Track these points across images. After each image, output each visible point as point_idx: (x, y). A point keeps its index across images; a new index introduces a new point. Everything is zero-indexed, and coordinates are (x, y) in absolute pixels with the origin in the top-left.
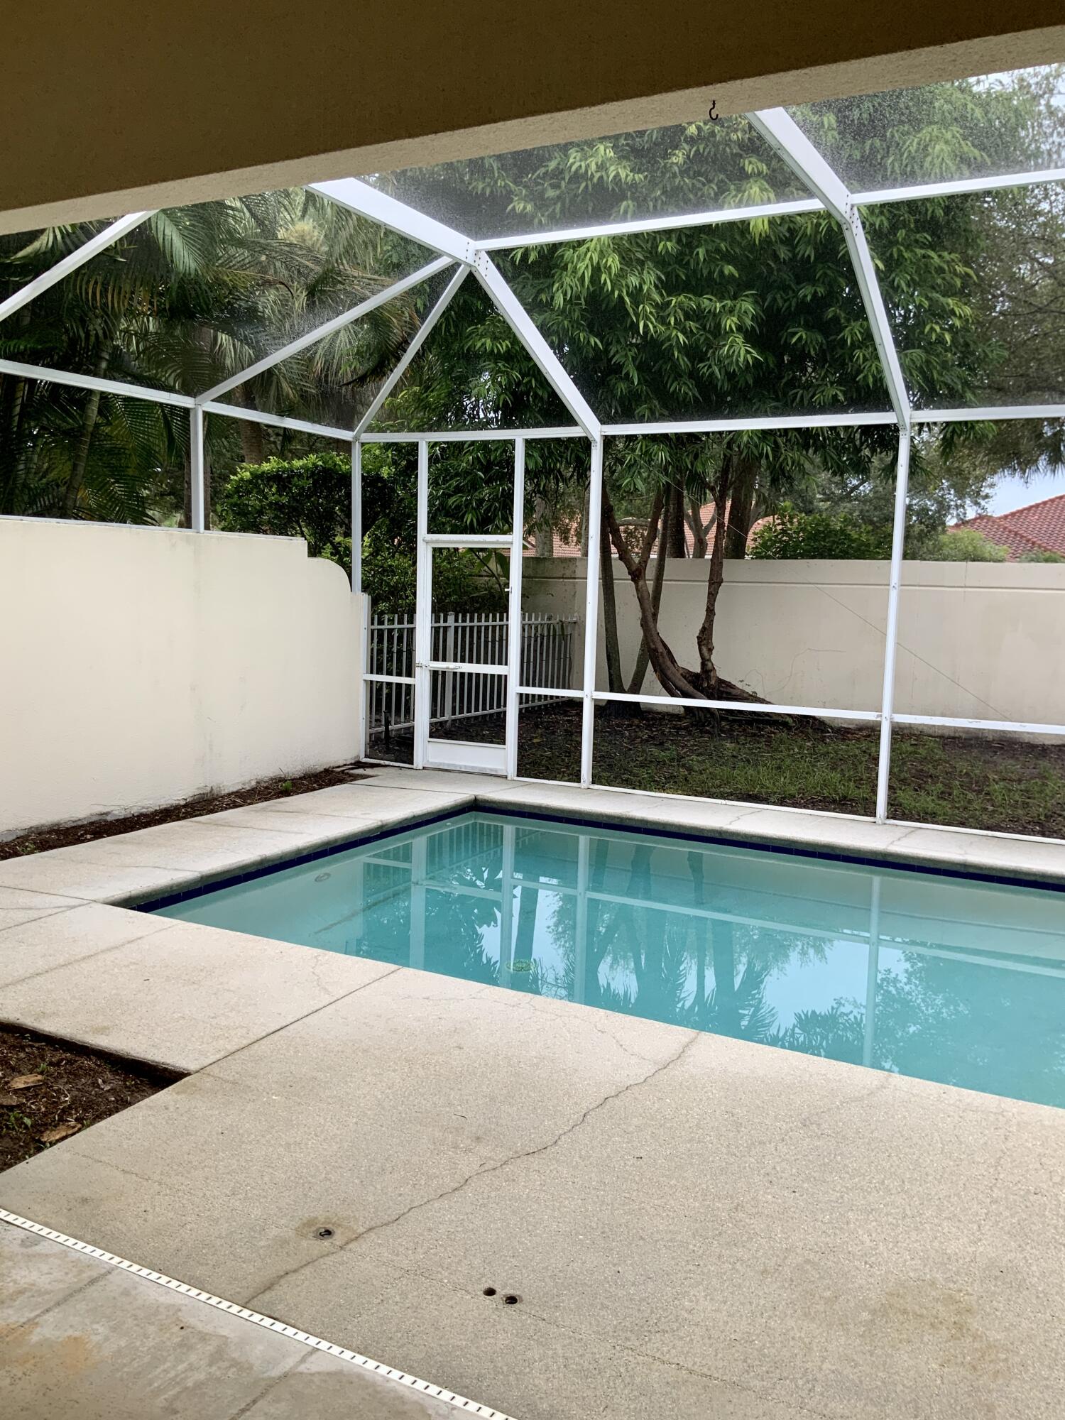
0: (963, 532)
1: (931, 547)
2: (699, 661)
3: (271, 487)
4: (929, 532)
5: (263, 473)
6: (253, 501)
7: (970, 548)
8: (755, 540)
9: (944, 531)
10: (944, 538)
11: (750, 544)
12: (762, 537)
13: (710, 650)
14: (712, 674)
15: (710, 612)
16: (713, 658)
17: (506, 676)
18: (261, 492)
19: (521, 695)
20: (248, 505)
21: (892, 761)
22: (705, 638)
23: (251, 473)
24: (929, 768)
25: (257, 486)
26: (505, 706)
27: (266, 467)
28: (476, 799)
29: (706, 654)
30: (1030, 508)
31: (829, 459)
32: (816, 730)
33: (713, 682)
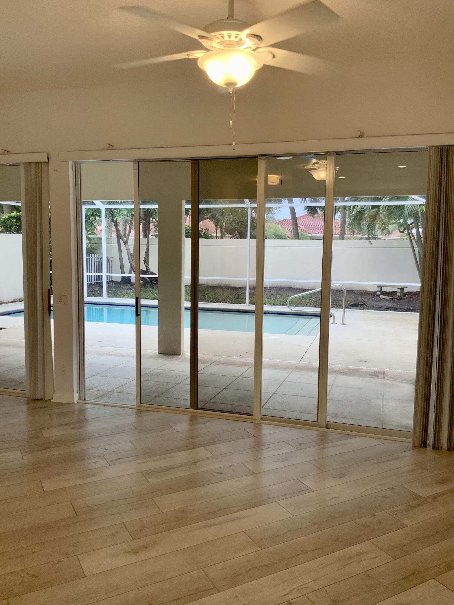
2: (146, 267)
3: (14, 220)
5: (12, 216)
6: (9, 223)
7: (274, 231)
13: (148, 264)
14: (149, 271)
15: (147, 253)
16: (149, 266)
18: (11, 221)
20: (7, 225)
22: (146, 261)
23: (8, 216)
25: (10, 219)
27: (13, 214)
33: (149, 273)
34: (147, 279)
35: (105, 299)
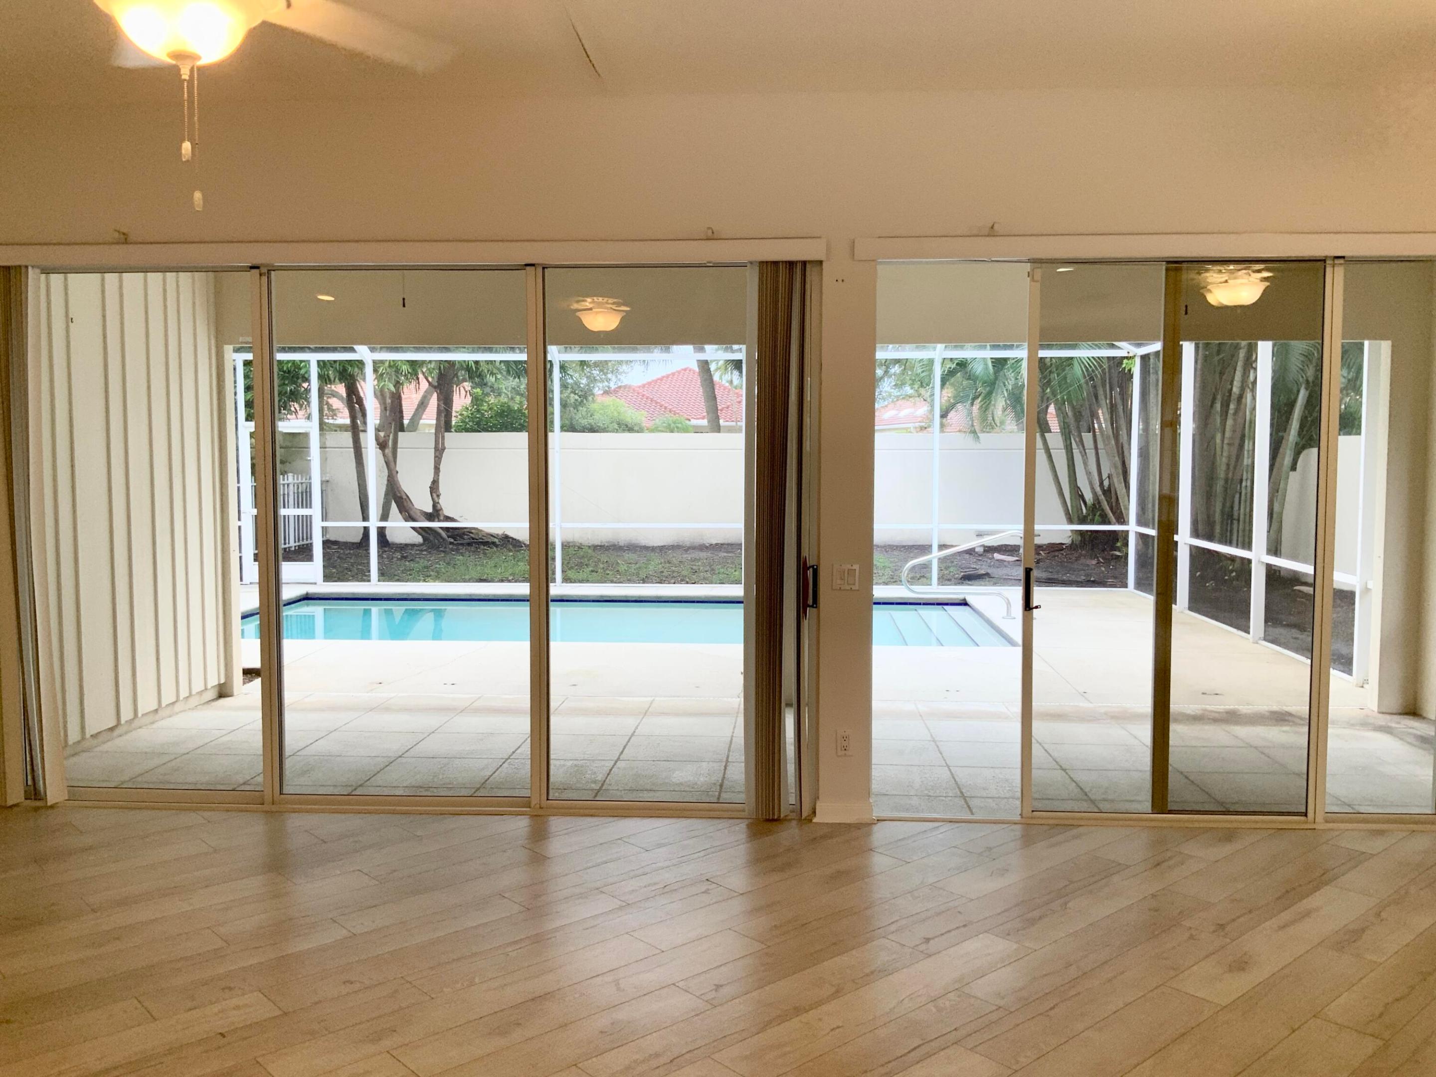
0: (608, 400)
1: (584, 413)
2: (431, 503)
4: (582, 401)
7: (616, 414)
8: (456, 417)
9: (594, 401)
10: (594, 406)
11: (454, 421)
12: (461, 415)
13: (438, 496)
14: (441, 512)
15: (437, 469)
17: (311, 516)
19: (323, 527)
21: (563, 559)
22: (434, 488)
24: (585, 561)
26: (311, 538)
28: (307, 594)
29: (436, 499)
30: (661, 379)
31: (511, 369)
32: (514, 546)
33: (442, 518)
34: (441, 531)
35: (375, 586)
